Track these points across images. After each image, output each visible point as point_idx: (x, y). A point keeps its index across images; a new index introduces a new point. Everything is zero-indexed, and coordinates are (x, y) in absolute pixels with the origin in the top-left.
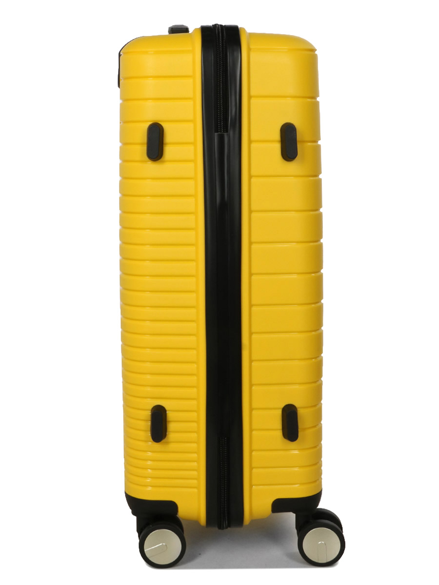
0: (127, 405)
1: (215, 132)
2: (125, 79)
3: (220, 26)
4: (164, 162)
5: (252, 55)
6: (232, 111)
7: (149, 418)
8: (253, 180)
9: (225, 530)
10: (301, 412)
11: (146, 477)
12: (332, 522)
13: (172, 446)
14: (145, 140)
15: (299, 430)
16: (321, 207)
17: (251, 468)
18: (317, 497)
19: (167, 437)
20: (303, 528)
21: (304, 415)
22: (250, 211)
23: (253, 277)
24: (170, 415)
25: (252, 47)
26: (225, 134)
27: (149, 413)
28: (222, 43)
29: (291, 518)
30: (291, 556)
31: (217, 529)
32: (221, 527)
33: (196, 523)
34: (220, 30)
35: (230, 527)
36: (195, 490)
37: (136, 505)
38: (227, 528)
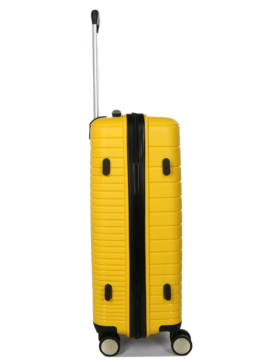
0: (94, 284)
1: (133, 163)
2: (93, 138)
3: (135, 114)
4: (110, 176)
5: (150, 127)
6: (141, 153)
7: (104, 290)
8: (150, 184)
9: (138, 339)
10: (172, 287)
11: (103, 316)
12: (186, 335)
13: (114, 302)
14: (102, 166)
15: (171, 295)
16: (181, 195)
17: (150, 312)
18: (180, 324)
19: (112, 298)
20: (173, 339)
21: (174, 289)
22: (149, 198)
23: (151, 227)
24: (114, 289)
25: (149, 124)
26: (138, 164)
27: (104, 288)
28: (136, 122)
29: (168, 334)
30: (168, 351)
31: (135, 339)
32: (136, 338)
33: (125, 336)
34: (135, 116)
35: (140, 338)
36: (125, 322)
37: (98, 328)
38: (139, 338)
